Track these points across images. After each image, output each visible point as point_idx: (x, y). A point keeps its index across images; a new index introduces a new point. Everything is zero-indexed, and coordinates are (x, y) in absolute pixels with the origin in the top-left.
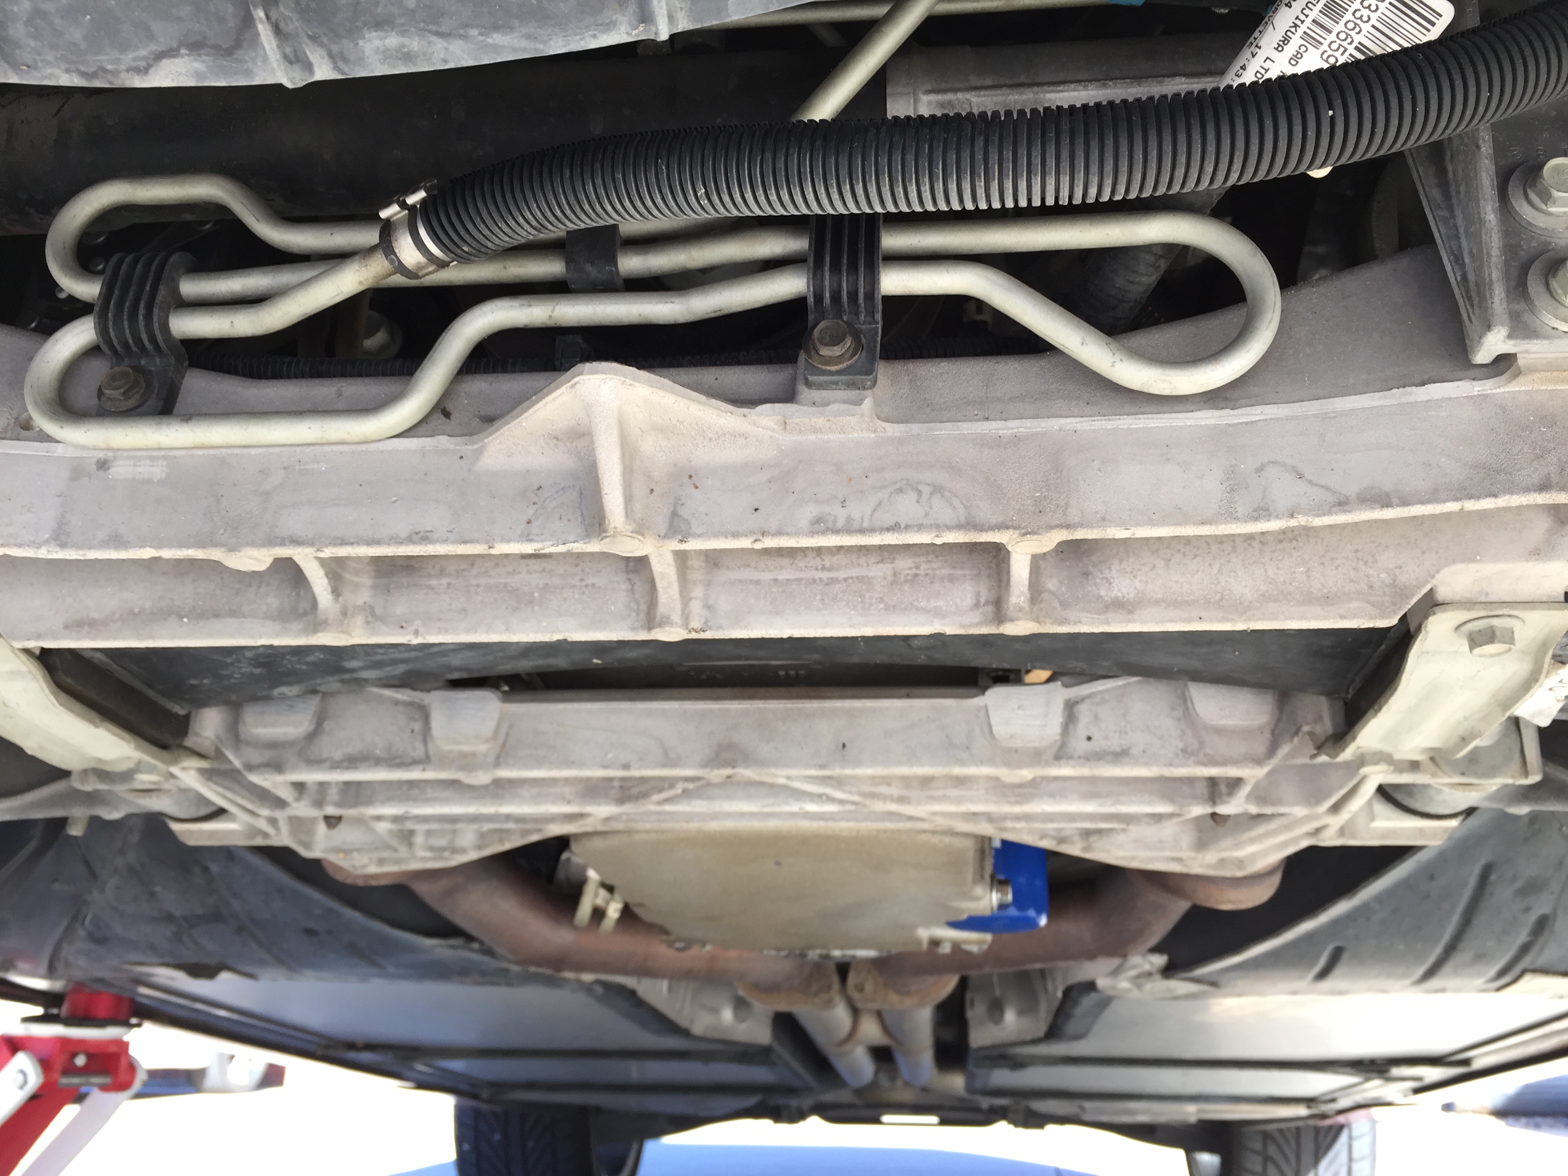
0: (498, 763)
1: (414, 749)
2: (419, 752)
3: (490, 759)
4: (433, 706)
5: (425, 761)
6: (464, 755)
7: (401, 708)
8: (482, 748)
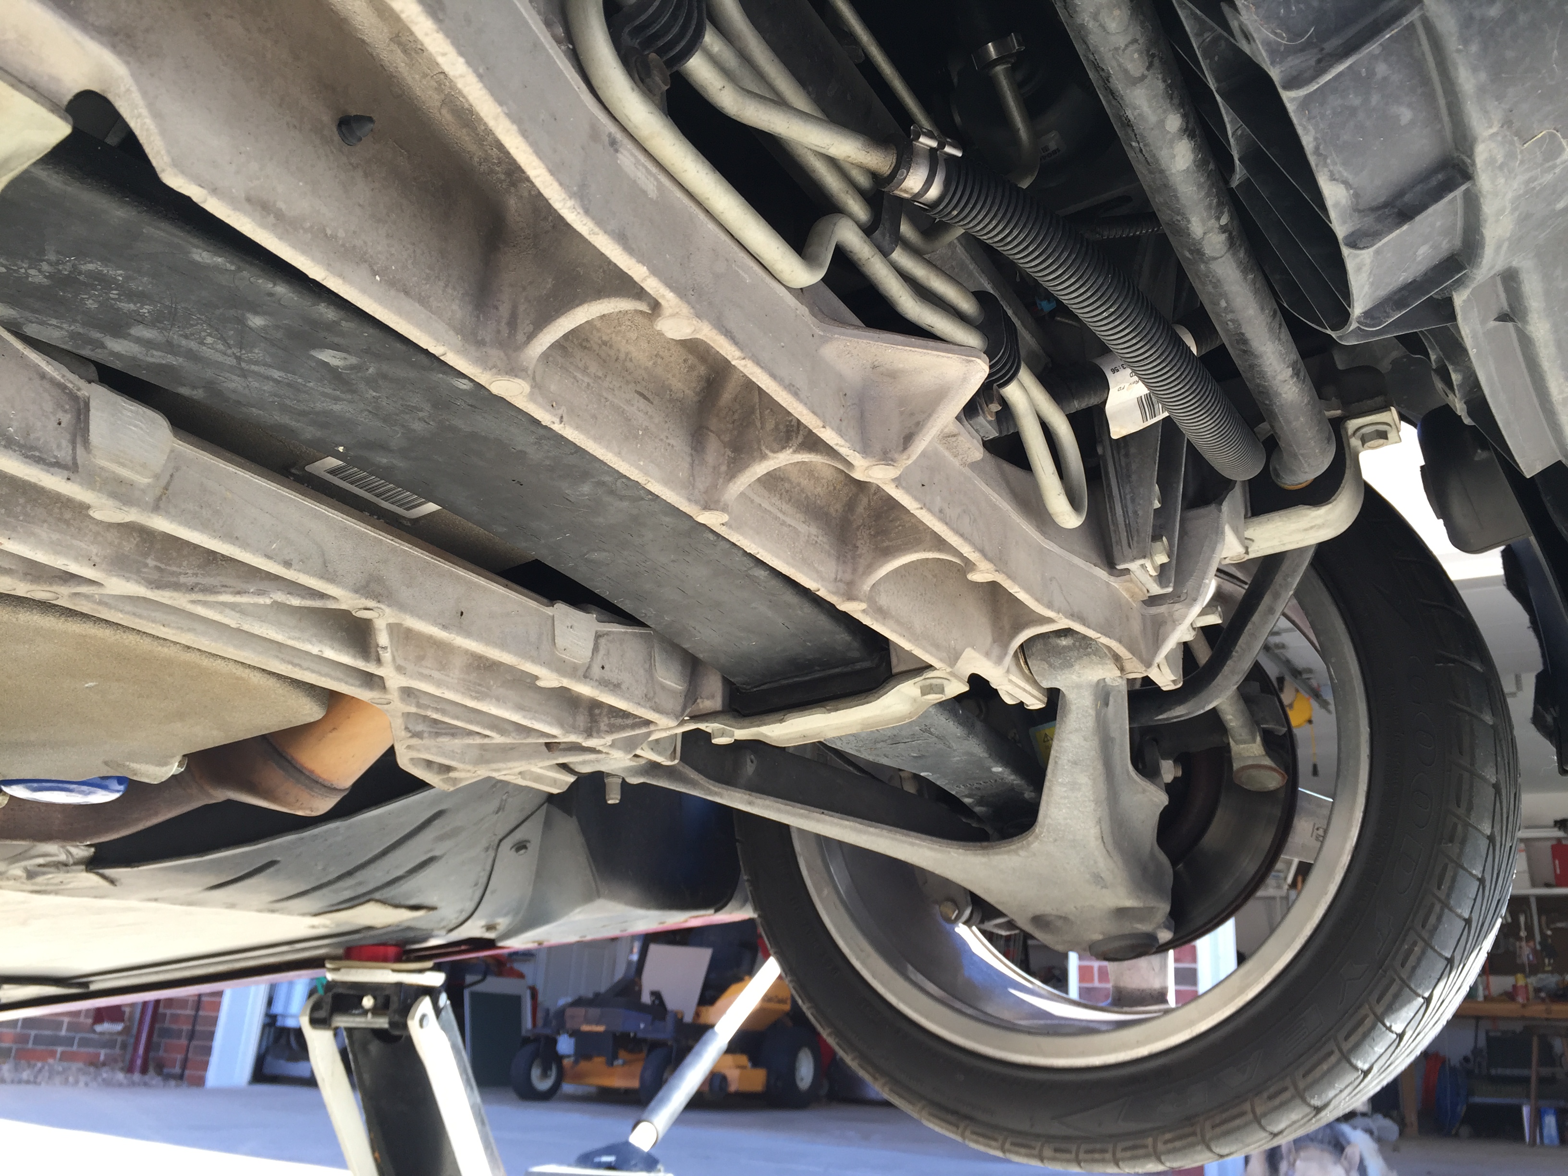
0: (156, 508)
1: (59, 446)
2: (64, 454)
3: (149, 498)
4: (93, 404)
5: (71, 469)
6: (121, 481)
7: (47, 385)
8: (143, 480)
